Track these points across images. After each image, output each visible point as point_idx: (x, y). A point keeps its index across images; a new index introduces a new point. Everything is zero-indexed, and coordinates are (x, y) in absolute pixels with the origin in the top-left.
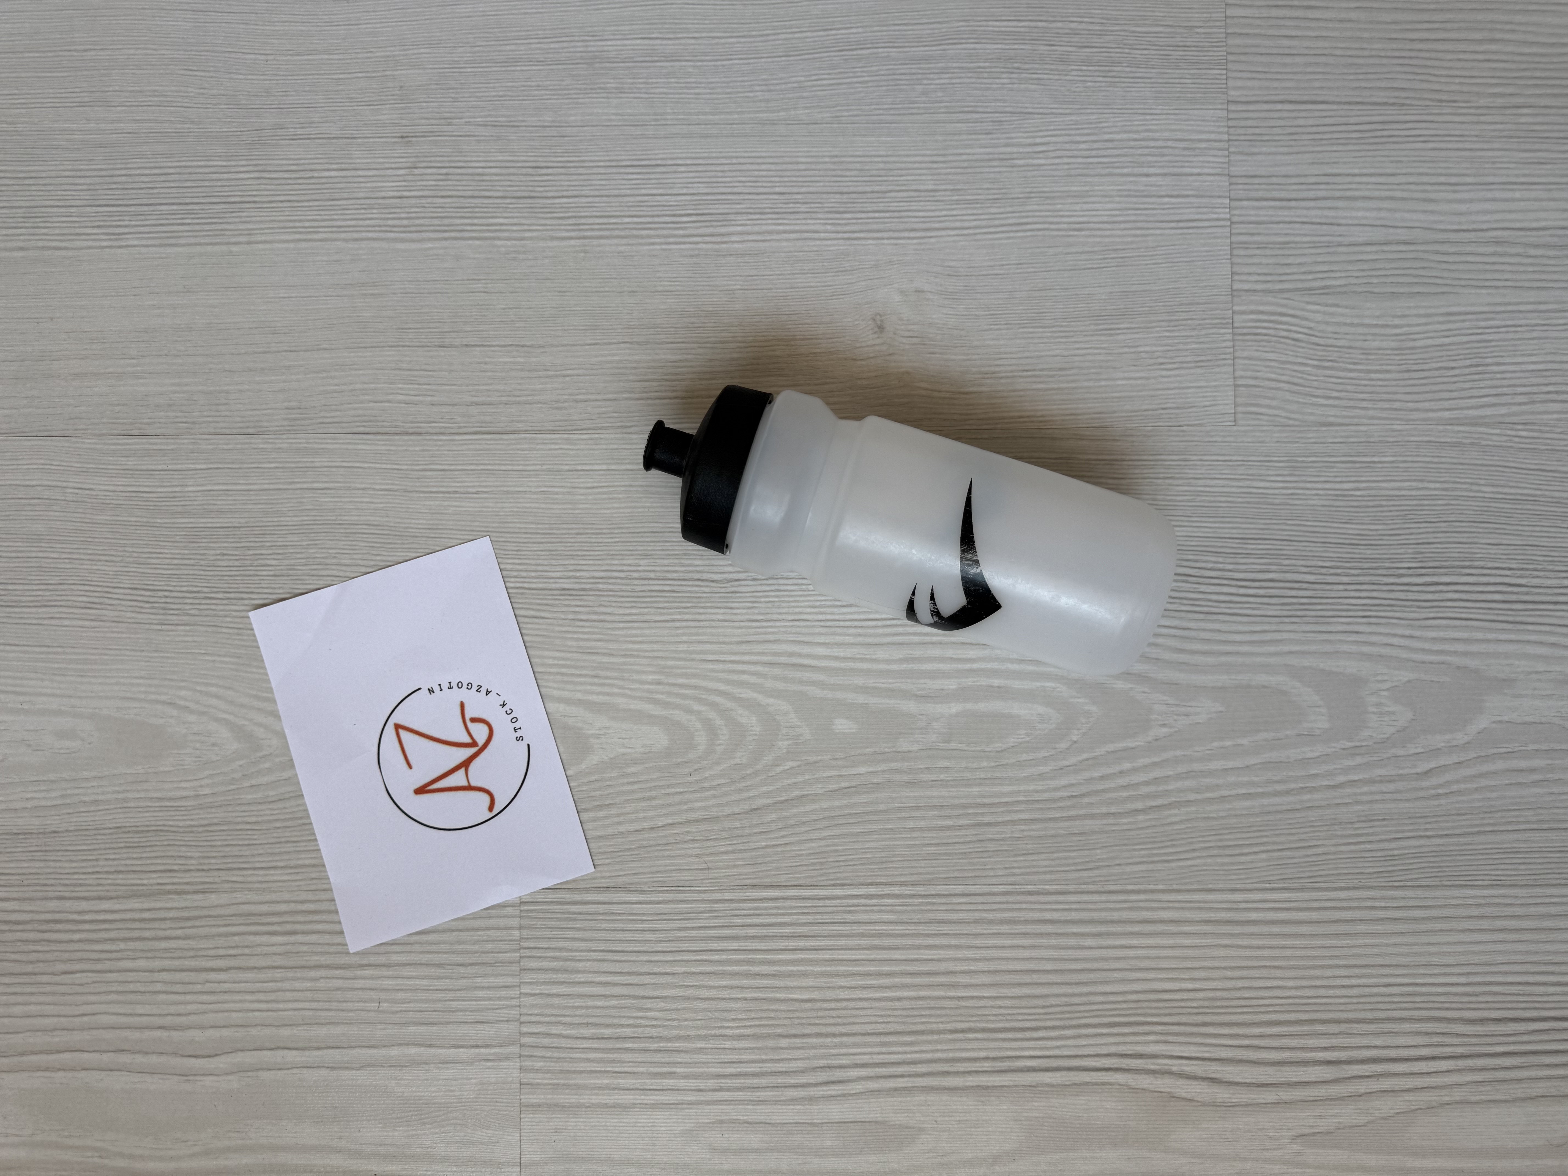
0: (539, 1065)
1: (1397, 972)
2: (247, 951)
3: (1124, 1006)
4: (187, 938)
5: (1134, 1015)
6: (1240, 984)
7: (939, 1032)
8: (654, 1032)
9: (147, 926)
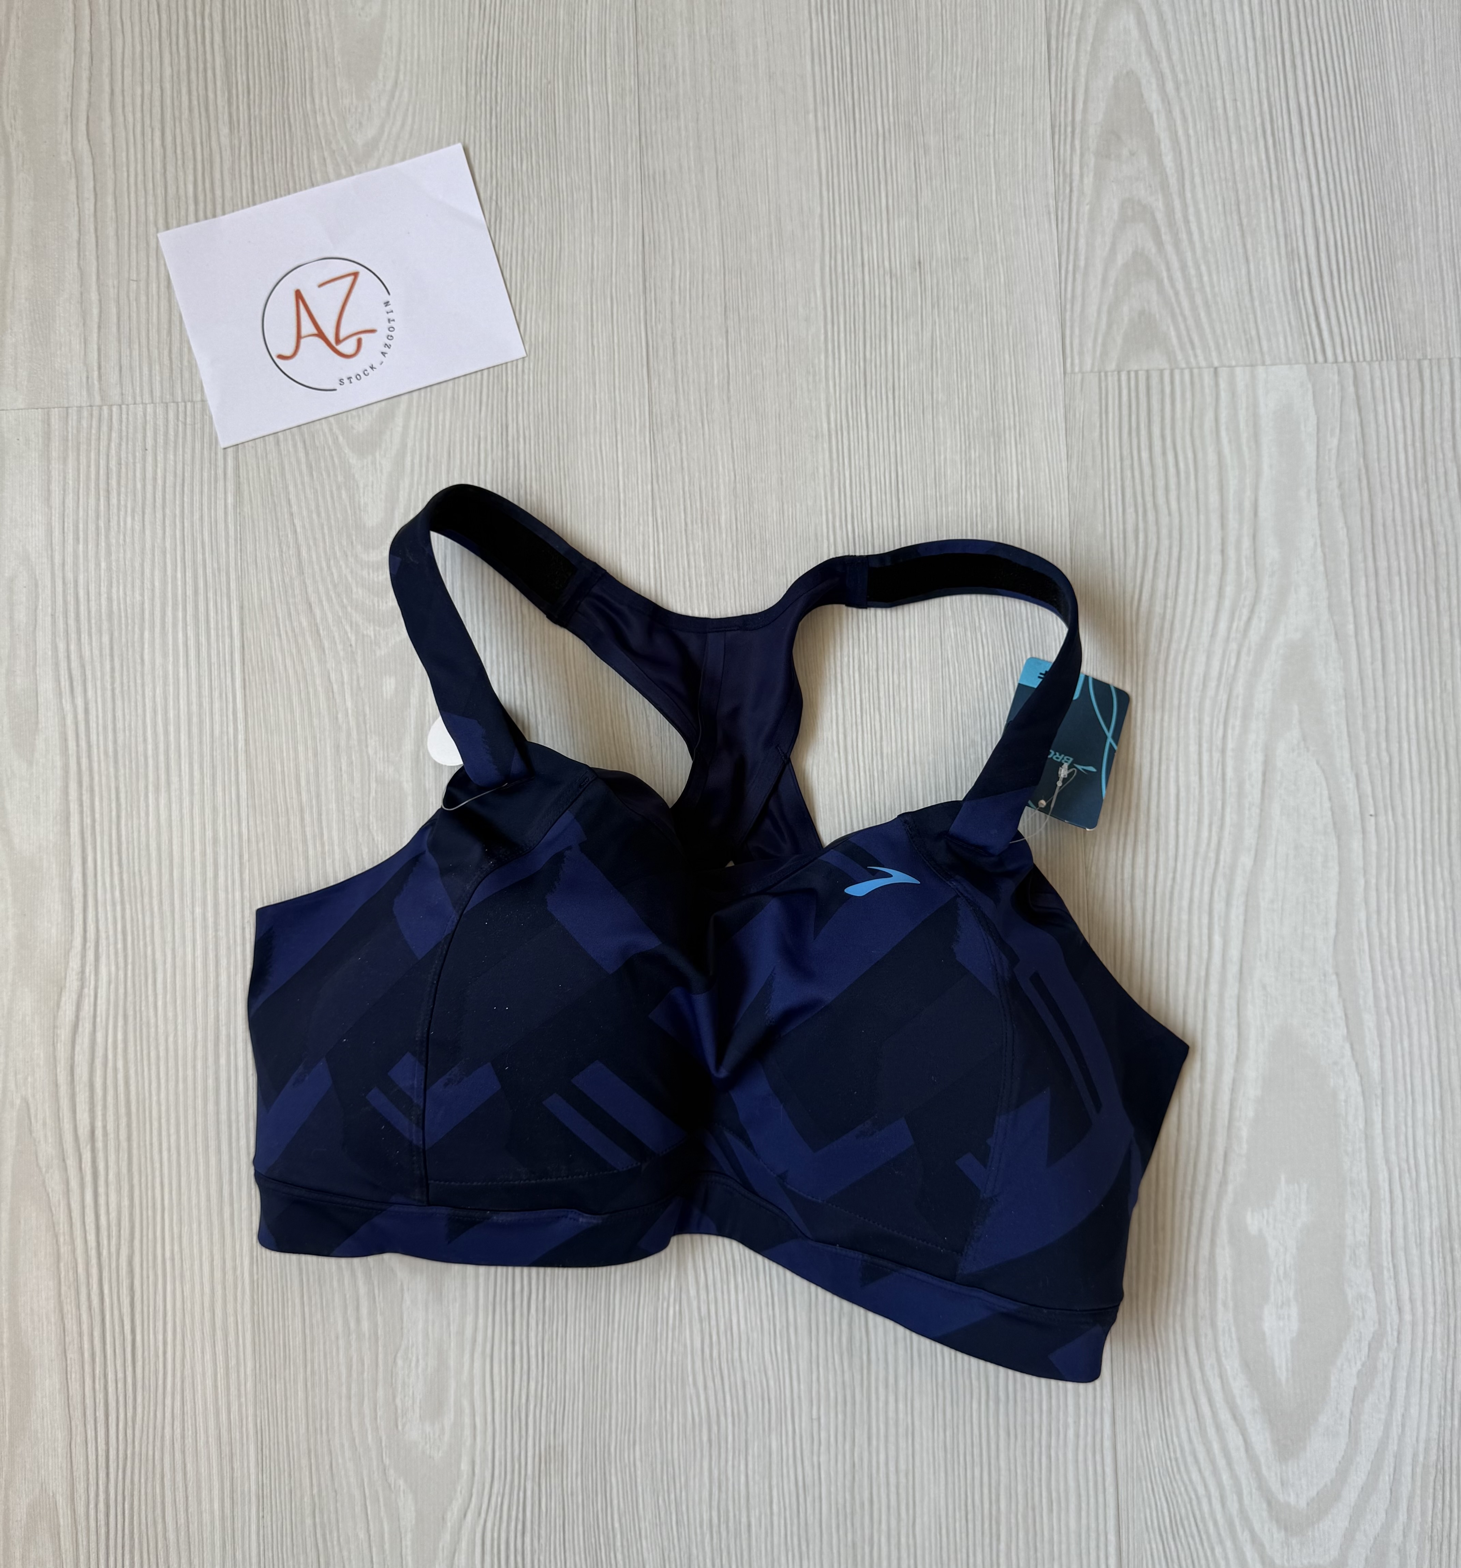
0: (84, 423)
1: (174, 1192)
2: (180, 162)
3: (141, 943)
4: (190, 110)
5: (133, 954)
6: (162, 1048)
7: (117, 778)
8: (113, 523)
9: (200, 75)
